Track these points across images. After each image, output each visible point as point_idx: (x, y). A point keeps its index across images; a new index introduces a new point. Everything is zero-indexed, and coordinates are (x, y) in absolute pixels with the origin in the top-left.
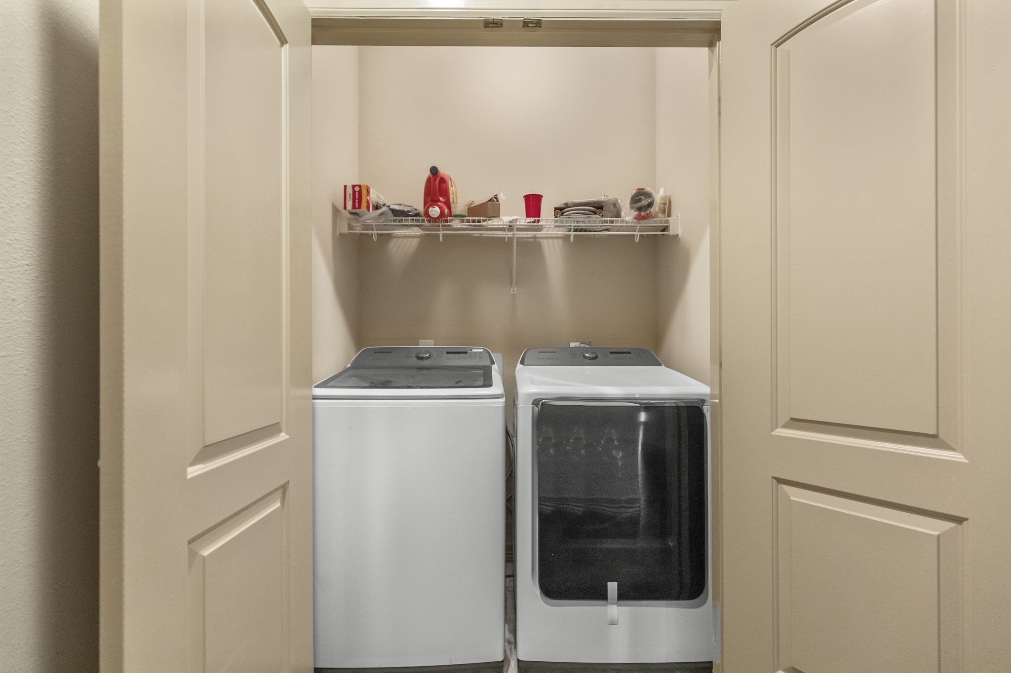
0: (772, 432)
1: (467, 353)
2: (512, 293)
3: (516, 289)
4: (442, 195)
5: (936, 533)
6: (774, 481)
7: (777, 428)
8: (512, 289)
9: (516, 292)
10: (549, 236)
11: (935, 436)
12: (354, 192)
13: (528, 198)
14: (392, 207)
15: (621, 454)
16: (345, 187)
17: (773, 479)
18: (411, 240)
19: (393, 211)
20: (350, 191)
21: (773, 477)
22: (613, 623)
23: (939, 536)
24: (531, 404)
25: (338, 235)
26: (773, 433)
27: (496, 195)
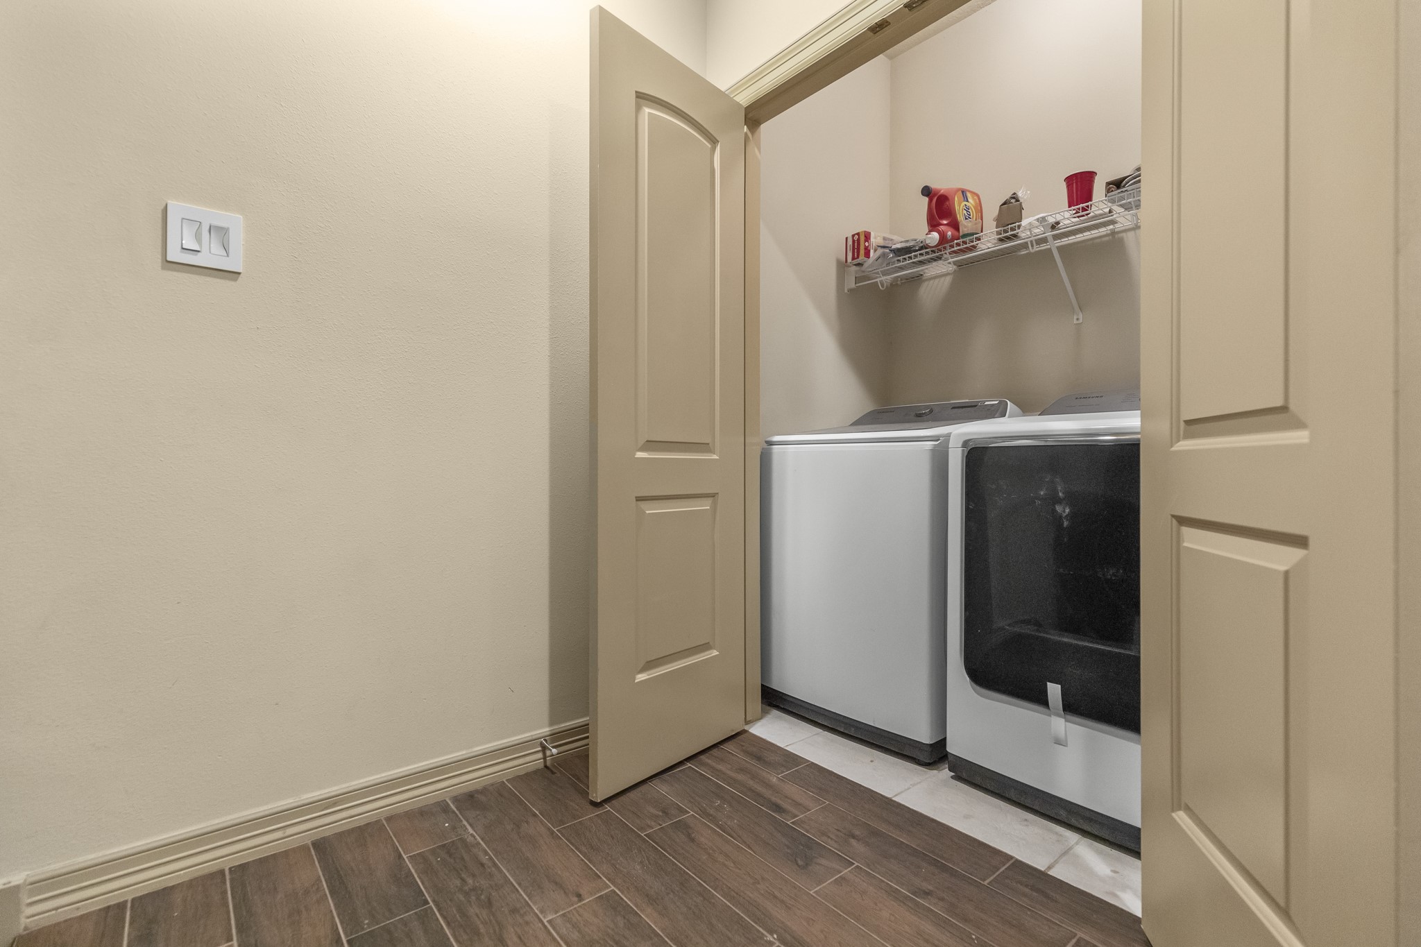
0: (1172, 447)
1: (976, 406)
2: (1075, 322)
3: (1081, 316)
4: (942, 217)
5: (1283, 568)
6: (1174, 521)
7: (1178, 441)
8: (1075, 317)
9: (1081, 321)
10: (1127, 227)
11: (1284, 409)
12: (854, 241)
13: (1070, 180)
14: (894, 247)
15: (1067, 511)
16: (847, 238)
17: (1173, 519)
18: (943, 279)
19: (894, 251)
20: (850, 242)
21: (1173, 516)
22: (1058, 742)
23: (1287, 573)
24: (960, 446)
25: (846, 291)
26: (1173, 449)
27: (1015, 194)
